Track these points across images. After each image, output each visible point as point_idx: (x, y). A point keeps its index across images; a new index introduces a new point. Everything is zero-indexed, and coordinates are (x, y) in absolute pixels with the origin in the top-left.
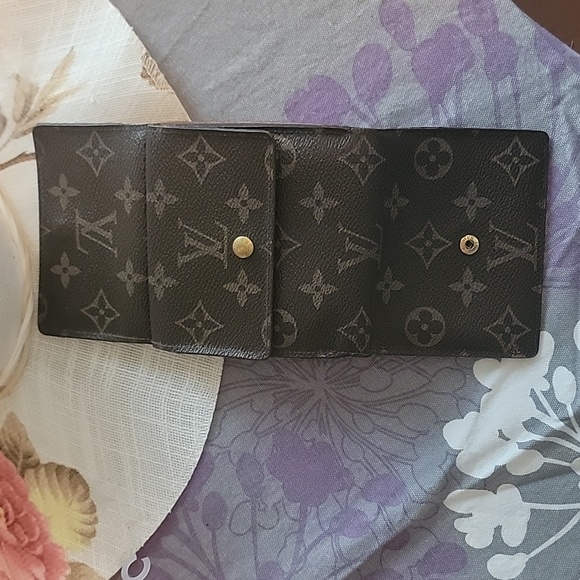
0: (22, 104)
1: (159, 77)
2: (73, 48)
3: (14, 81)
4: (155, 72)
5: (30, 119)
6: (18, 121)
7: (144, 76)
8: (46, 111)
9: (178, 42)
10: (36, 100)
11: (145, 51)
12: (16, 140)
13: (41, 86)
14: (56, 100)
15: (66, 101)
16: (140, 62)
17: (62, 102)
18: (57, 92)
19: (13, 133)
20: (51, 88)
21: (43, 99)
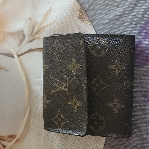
0: (31, 30)
1: (86, 18)
2: (51, 7)
3: (29, 21)
4: (84, 16)
5: (34, 36)
6: (29, 36)
7: (80, 18)
8: (40, 32)
9: (92, 3)
10: (36, 28)
11: (80, 7)
12: (28, 44)
13: (39, 22)
14: (44, 28)
15: (48, 28)
16: (78, 12)
17: (46, 29)
18: (44, 25)
19: (27, 41)
20: (42, 23)
21: (39, 28)
